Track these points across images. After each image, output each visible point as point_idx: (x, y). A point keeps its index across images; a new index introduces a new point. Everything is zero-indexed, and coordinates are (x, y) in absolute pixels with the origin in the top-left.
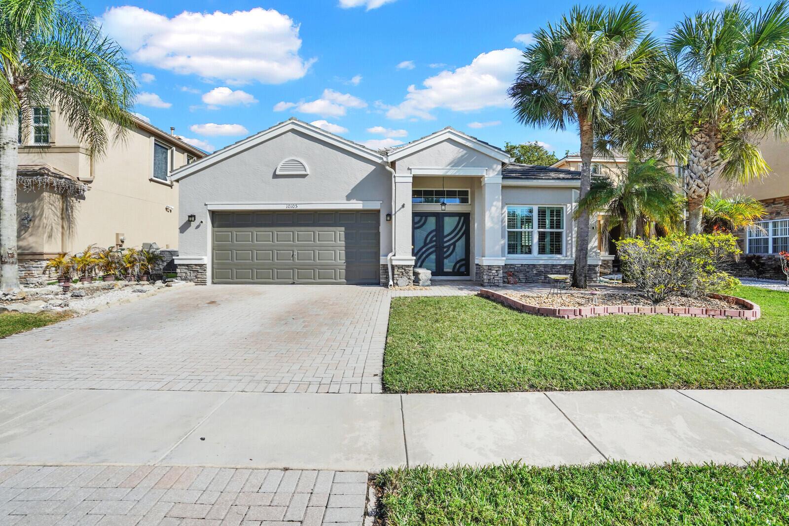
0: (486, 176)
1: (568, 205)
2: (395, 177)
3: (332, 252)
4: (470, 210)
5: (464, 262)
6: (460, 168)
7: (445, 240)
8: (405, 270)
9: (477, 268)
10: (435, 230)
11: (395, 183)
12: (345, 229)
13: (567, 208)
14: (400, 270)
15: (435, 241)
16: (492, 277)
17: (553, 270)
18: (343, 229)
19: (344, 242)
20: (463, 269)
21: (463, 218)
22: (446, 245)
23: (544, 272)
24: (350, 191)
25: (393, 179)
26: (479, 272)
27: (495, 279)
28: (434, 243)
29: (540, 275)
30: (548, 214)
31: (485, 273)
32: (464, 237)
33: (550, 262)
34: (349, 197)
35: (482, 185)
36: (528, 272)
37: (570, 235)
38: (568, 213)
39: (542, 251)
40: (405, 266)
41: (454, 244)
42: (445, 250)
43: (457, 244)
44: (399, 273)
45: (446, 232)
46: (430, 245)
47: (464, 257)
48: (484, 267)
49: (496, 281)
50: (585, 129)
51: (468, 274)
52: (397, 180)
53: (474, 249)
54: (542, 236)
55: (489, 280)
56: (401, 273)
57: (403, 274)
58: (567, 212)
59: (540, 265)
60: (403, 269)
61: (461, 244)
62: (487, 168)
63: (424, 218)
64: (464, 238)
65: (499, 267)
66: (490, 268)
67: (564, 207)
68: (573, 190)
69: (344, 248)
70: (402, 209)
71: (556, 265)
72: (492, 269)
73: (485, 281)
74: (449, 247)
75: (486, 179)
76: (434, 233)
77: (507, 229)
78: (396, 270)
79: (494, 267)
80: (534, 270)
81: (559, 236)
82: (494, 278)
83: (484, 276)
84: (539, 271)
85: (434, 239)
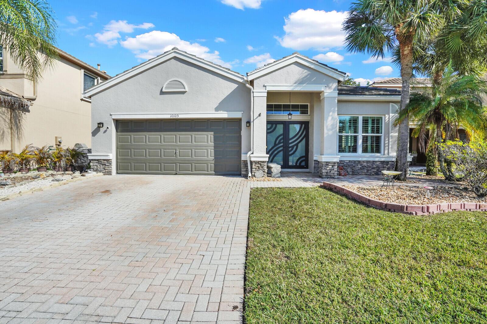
0: (325, 91)
1: (387, 115)
2: (253, 92)
3: (205, 150)
4: (309, 119)
5: (304, 159)
6: (304, 85)
7: (290, 141)
8: (261, 165)
9: (315, 163)
10: (283, 134)
11: (253, 97)
12: (214, 133)
13: (385, 118)
14: (257, 165)
15: (283, 142)
16: (329, 171)
17: (374, 165)
18: (212, 133)
19: (213, 143)
20: (303, 164)
21: (303, 126)
22: (290, 145)
23: (367, 167)
24: (218, 105)
25: (252, 94)
26: (316, 166)
27: (332, 172)
28: (282, 144)
29: (364, 169)
30: (370, 121)
31: (323, 168)
32: (305, 139)
33: (371, 159)
34: (217, 109)
35: (321, 99)
36: (354, 166)
37: (388, 139)
39: (365, 150)
40: (261, 161)
41: (297, 145)
42: (290, 149)
43: (299, 145)
44: (256, 167)
45: (291, 135)
47: (304, 155)
48: (323, 163)
49: (332, 174)
50: (406, 53)
51: (307, 167)
52: (255, 94)
53: (313, 149)
54: (365, 139)
55: (327, 173)
56: (258, 167)
57: (259, 168)
58: (385, 120)
59: (364, 161)
60: (259, 164)
61: (302, 145)
62: (326, 85)
63: (274, 126)
64: (304, 141)
65: (335, 163)
66: (327, 163)
67: (383, 117)
68: (391, 104)
69: (213, 148)
70: (259, 117)
71: (376, 162)
72: (329, 164)
73: (323, 174)
74: (293, 147)
75: (325, 94)
76: (282, 137)
77: (338, 134)
78: (254, 165)
79: (331, 163)
80: (359, 165)
81: (378, 139)
82: (330, 172)
83: (322, 170)
84: (363, 166)
85: (282, 141)
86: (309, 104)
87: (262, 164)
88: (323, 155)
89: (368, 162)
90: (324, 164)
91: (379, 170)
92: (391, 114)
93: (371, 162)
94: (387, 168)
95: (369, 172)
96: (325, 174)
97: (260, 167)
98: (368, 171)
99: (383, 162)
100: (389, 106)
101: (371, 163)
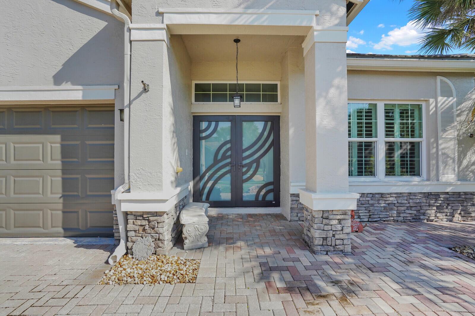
0: (316, 27)
1: (431, 100)
2: (129, 30)
4: (280, 110)
5: (271, 187)
6: (262, 10)
7: (245, 154)
8: (149, 221)
10: (231, 141)
11: (131, 42)
12: (63, 139)
13: (428, 106)
14: (139, 222)
15: (230, 156)
16: (330, 234)
17: (411, 201)
18: (58, 138)
19: (59, 162)
20: (270, 197)
21: (269, 124)
22: (245, 162)
23: (397, 205)
25: (127, 34)
27: (337, 237)
28: (229, 160)
29: (392, 209)
30: (397, 115)
31: (315, 226)
32: (272, 150)
33: (405, 190)
34: (58, 79)
36: (372, 205)
37: (435, 145)
38: (431, 113)
39: (390, 171)
40: (148, 213)
41: (258, 161)
42: (244, 170)
43: (261, 160)
44: (137, 228)
45: (246, 143)
46: (221, 164)
47: (271, 180)
48: (314, 214)
49: (338, 242)
51: (277, 203)
52: (136, 35)
53: (288, 170)
54: (390, 148)
55: (325, 239)
56: (142, 228)
57: (144, 230)
58: (428, 111)
59: (391, 194)
60: (144, 219)
61: (268, 160)
63: (213, 124)
64: (271, 152)
65: (344, 213)
66: (326, 215)
67: (424, 104)
68: (439, 78)
69: (59, 173)
71: (415, 194)
72: (331, 217)
73: (317, 242)
74: (249, 165)
75: (315, 33)
76: (228, 146)
78: (130, 221)
79: (334, 213)
80: (381, 202)
81: (414, 148)
82: (334, 236)
83: (312, 230)
84: (389, 204)
85: (229, 153)
86: (279, 83)
88: (314, 191)
89: (399, 195)
90: (319, 215)
91: (422, 211)
92: (440, 98)
93: (405, 195)
94: (437, 207)
95: (402, 215)
96: (321, 243)
98: (399, 213)
99: (428, 195)
100: (436, 83)
101: (406, 198)
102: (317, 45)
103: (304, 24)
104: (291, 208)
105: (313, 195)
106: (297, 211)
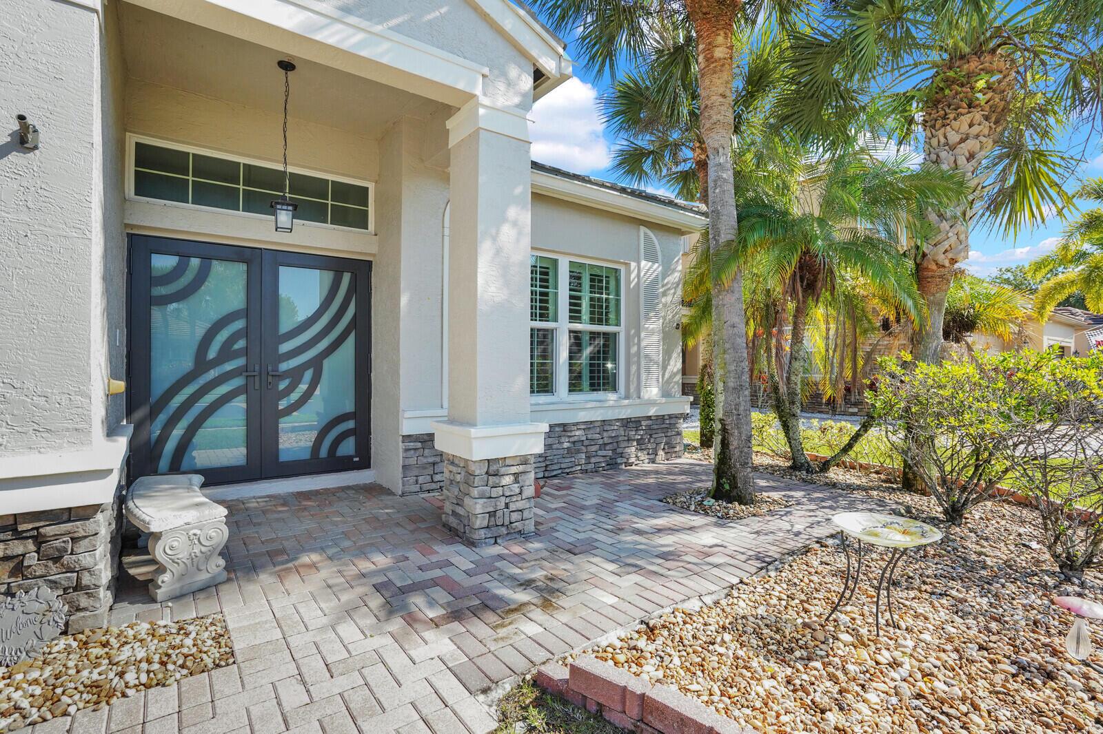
0: (484, 100)
1: (633, 265)
4: (374, 249)
5: (351, 424)
7: (285, 347)
9: (407, 450)
10: (246, 313)
13: (629, 273)
15: (246, 352)
16: (502, 503)
17: (605, 434)
20: (348, 448)
21: (346, 278)
22: (284, 366)
23: (586, 443)
27: (513, 507)
28: (240, 362)
29: (578, 451)
31: (475, 492)
32: (351, 339)
33: (597, 416)
35: (453, 141)
37: (636, 341)
38: (632, 286)
39: (575, 383)
41: (316, 365)
42: (283, 385)
43: (327, 364)
45: (289, 318)
46: (213, 374)
47: (349, 406)
49: (515, 516)
51: (364, 462)
53: (396, 384)
54: (576, 342)
55: (492, 514)
57: (19, 570)
58: (628, 282)
59: (577, 424)
61: (339, 366)
62: (486, 71)
63: (195, 262)
64: (350, 342)
65: (524, 461)
66: (493, 468)
67: (623, 269)
68: (643, 229)
70: (15, 158)
71: (610, 422)
72: (503, 470)
73: (480, 522)
74: (296, 375)
75: (481, 111)
76: (238, 324)
79: (507, 462)
80: (563, 439)
81: (609, 343)
82: (507, 506)
83: (467, 501)
84: (574, 443)
85: (241, 344)
86: (371, 187)
87: (49, 530)
88: (473, 424)
89: (589, 425)
90: (480, 470)
91: (619, 450)
92: (643, 263)
93: (597, 424)
94: (638, 440)
95: (593, 460)
96: (485, 523)
97: (32, 559)
98: (588, 458)
99: (627, 423)
100: (639, 236)
101: (598, 430)
102: (482, 134)
103: (461, 86)
104: (404, 467)
105: (473, 432)
106: (416, 472)
